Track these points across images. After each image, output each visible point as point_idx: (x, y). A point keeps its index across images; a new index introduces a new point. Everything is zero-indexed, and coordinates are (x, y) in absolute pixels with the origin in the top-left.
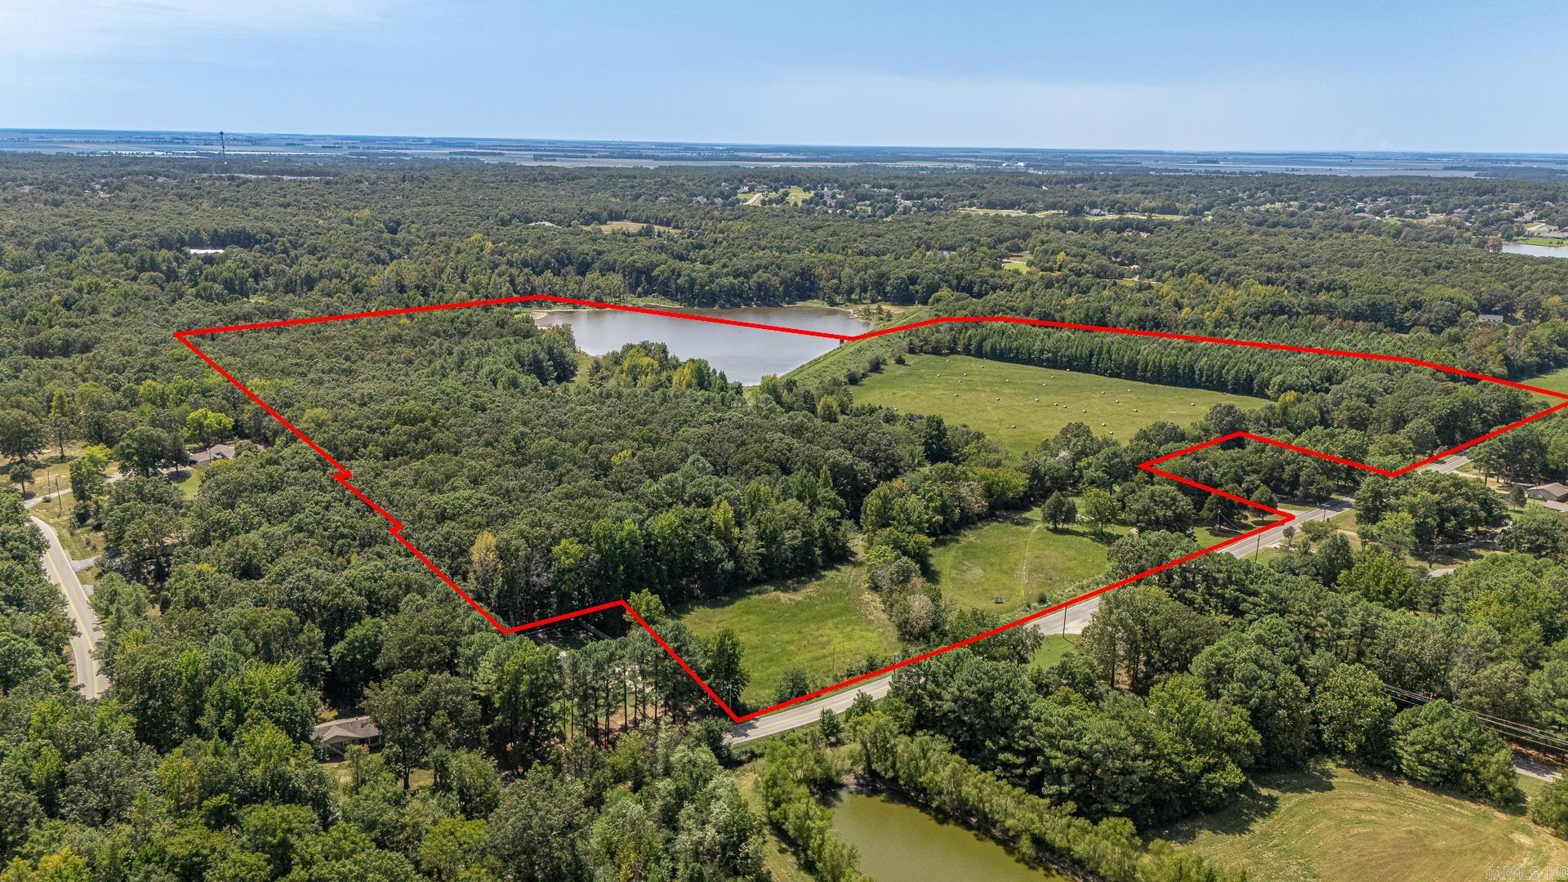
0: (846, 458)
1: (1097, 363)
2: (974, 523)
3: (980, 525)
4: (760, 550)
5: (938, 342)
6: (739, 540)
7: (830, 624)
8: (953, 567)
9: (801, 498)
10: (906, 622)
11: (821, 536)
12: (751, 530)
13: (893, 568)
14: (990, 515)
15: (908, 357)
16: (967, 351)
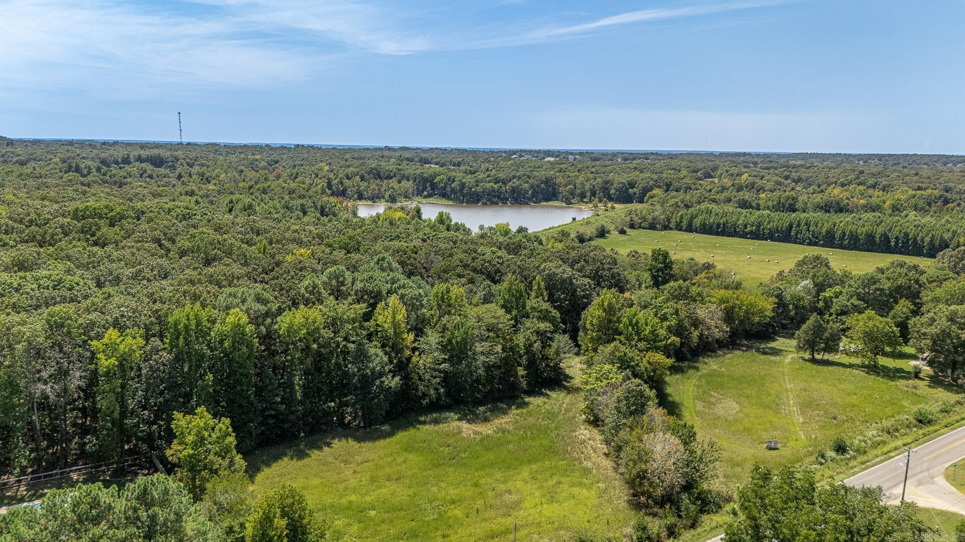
0: (566, 272)
1: (796, 234)
2: (713, 351)
3: (720, 353)
4: (443, 366)
5: (654, 219)
6: (414, 350)
7: (525, 473)
8: (696, 398)
9: (507, 308)
10: (642, 476)
11: (527, 352)
12: (432, 338)
13: (619, 393)
14: (732, 342)
15: (629, 231)
16: (679, 228)
